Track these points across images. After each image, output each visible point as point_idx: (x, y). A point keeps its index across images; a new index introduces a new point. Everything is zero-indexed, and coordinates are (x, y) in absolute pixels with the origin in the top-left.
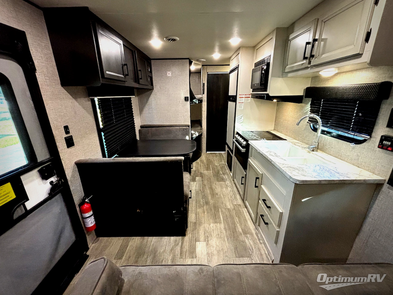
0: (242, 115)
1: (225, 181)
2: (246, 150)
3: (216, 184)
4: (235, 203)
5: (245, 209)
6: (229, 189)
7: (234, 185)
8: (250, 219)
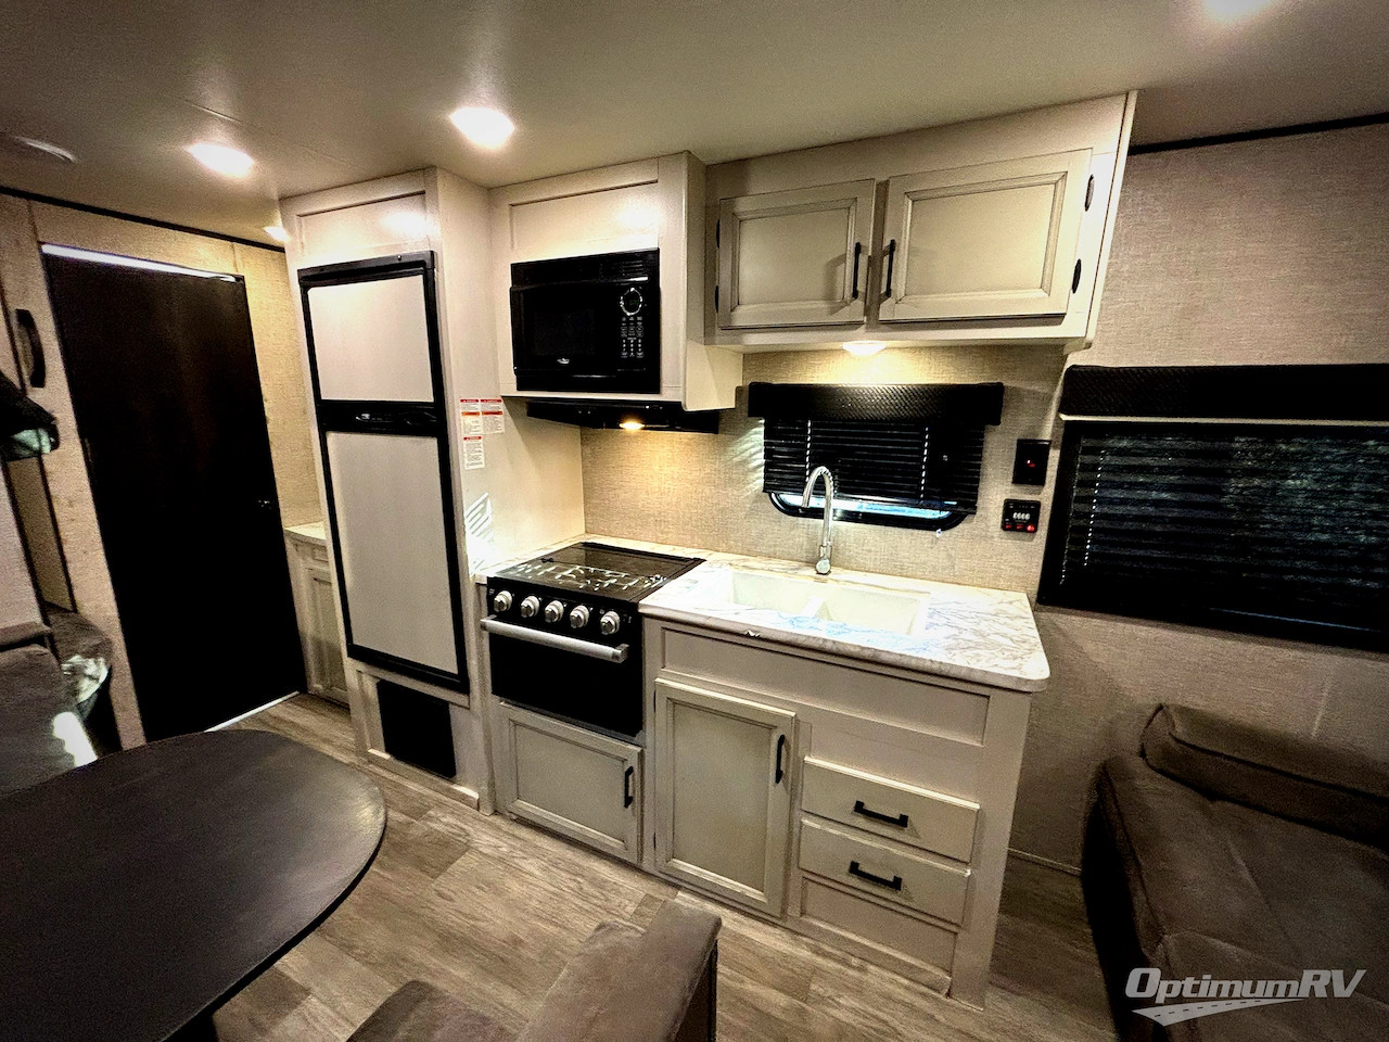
0: (486, 494)
1: (468, 848)
2: (628, 651)
3: (440, 895)
4: (631, 909)
5: (680, 893)
6: (531, 866)
7: (524, 833)
8: (741, 918)
